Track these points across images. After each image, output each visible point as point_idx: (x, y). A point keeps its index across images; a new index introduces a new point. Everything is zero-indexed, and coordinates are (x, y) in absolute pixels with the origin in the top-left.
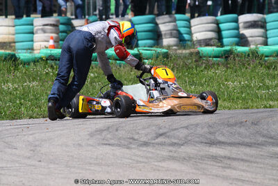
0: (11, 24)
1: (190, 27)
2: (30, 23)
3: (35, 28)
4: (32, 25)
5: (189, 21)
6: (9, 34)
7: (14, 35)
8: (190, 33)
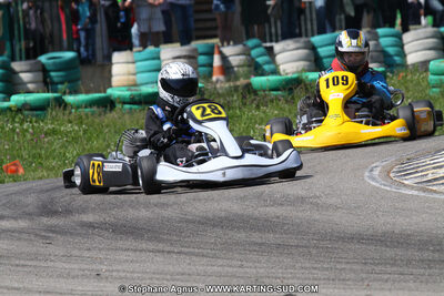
0: (130, 60)
1: (401, 46)
2: (155, 55)
3: (163, 64)
4: (159, 58)
5: (399, 37)
6: (130, 74)
7: (135, 74)
8: (403, 55)
